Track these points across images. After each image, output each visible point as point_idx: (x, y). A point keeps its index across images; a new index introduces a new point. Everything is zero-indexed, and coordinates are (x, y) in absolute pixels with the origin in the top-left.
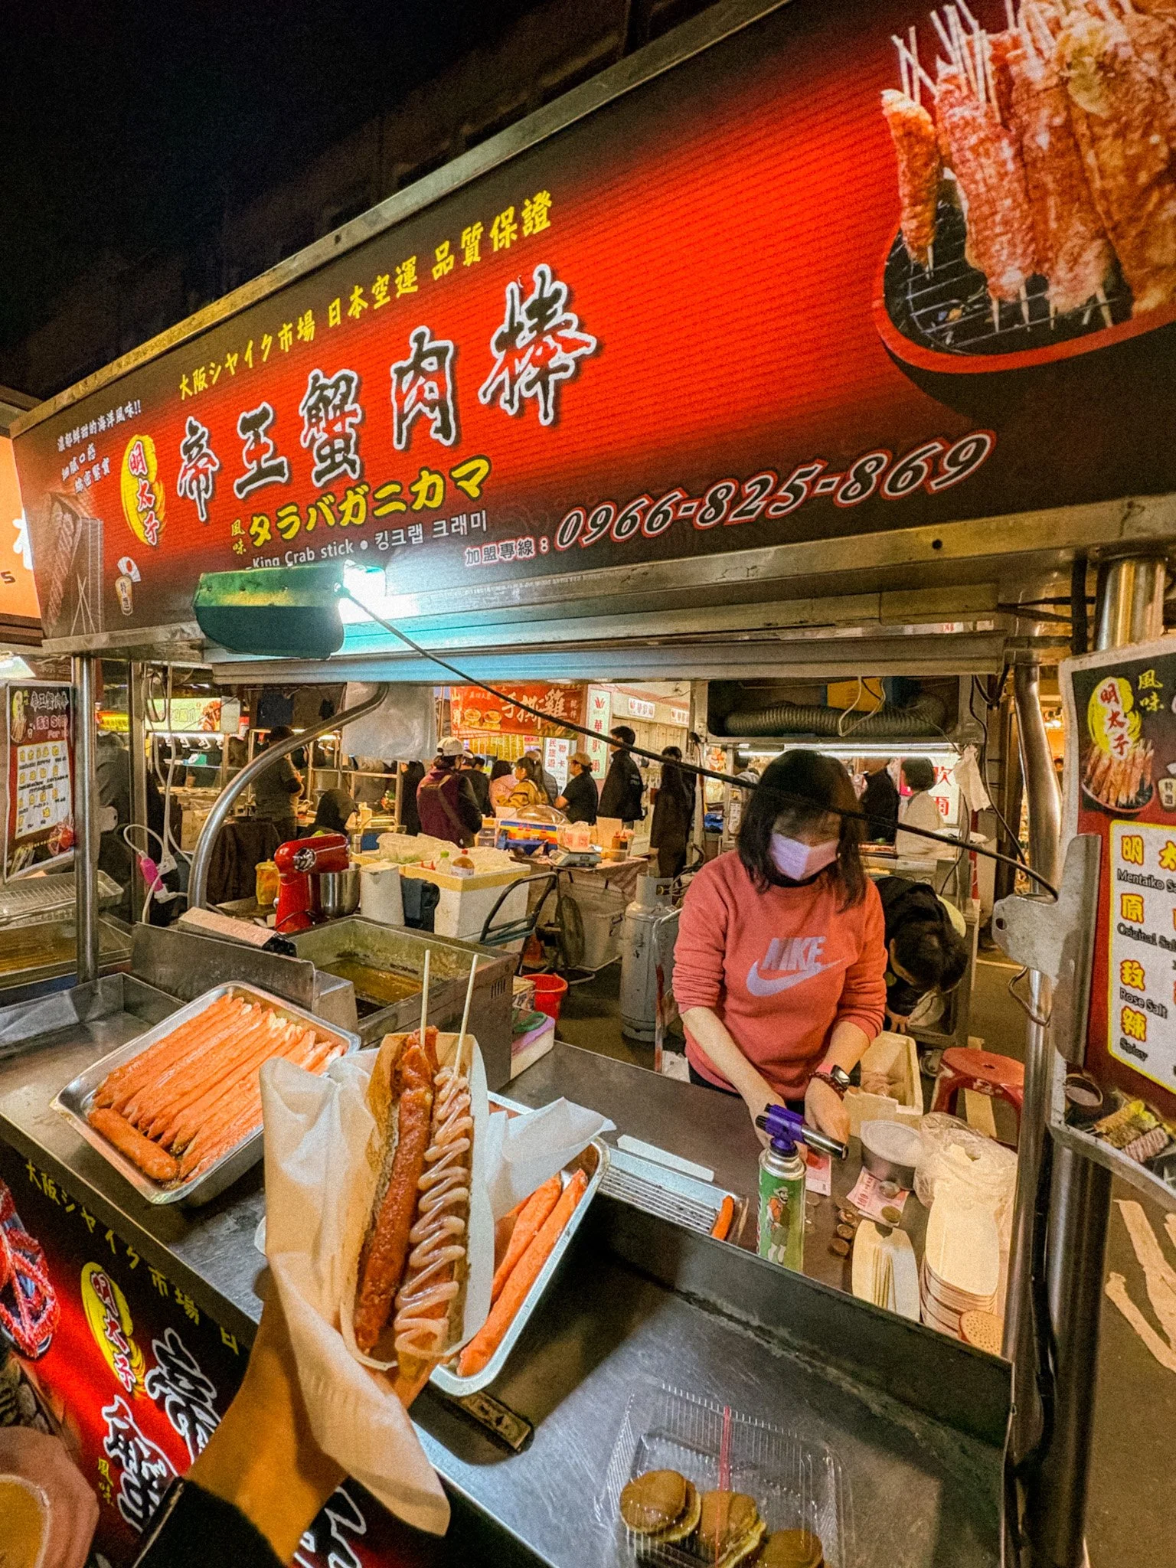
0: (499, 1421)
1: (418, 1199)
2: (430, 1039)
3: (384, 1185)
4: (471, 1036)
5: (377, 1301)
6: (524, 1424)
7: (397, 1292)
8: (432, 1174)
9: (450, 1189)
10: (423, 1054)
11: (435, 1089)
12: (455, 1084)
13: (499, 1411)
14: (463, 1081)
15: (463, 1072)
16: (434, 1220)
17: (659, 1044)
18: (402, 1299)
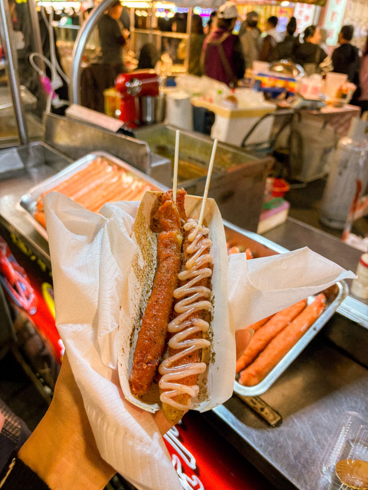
0: (262, 410)
1: (174, 304)
2: (181, 198)
3: (148, 292)
4: (212, 200)
5: (145, 367)
6: (276, 415)
7: (160, 363)
8: (185, 289)
9: (197, 301)
10: (175, 206)
11: (185, 233)
12: (199, 231)
13: (262, 405)
14: (206, 230)
15: (205, 223)
16: (187, 319)
17: (348, 229)
18: (163, 368)
